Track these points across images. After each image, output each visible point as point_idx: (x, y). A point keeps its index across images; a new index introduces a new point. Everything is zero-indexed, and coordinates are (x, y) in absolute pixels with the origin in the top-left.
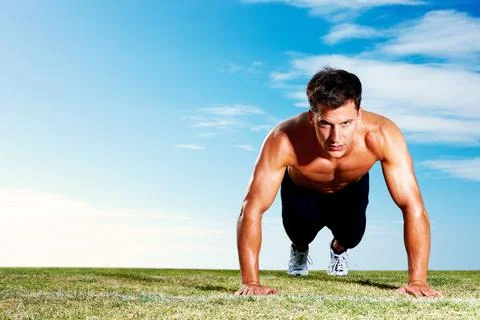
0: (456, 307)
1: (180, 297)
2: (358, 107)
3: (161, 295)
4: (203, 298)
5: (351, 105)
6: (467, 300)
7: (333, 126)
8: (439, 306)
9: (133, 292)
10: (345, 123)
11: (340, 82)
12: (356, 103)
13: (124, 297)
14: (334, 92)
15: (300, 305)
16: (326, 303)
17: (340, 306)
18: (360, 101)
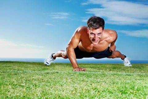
0: (119, 75)
1: (36, 72)
2: (103, 29)
3: (30, 71)
4: (43, 72)
5: (101, 28)
6: (122, 73)
7: (95, 35)
8: (114, 75)
9: (21, 70)
10: (99, 34)
11: (98, 21)
12: (103, 28)
13: (18, 72)
14: (96, 24)
15: (72, 74)
16: (80, 74)
17: (84, 74)
18: (104, 27)
